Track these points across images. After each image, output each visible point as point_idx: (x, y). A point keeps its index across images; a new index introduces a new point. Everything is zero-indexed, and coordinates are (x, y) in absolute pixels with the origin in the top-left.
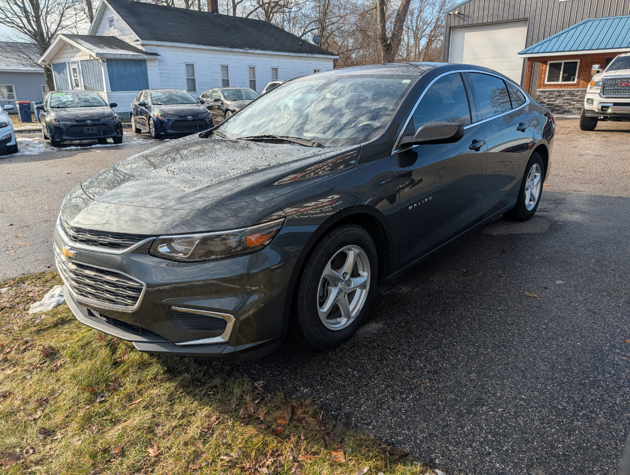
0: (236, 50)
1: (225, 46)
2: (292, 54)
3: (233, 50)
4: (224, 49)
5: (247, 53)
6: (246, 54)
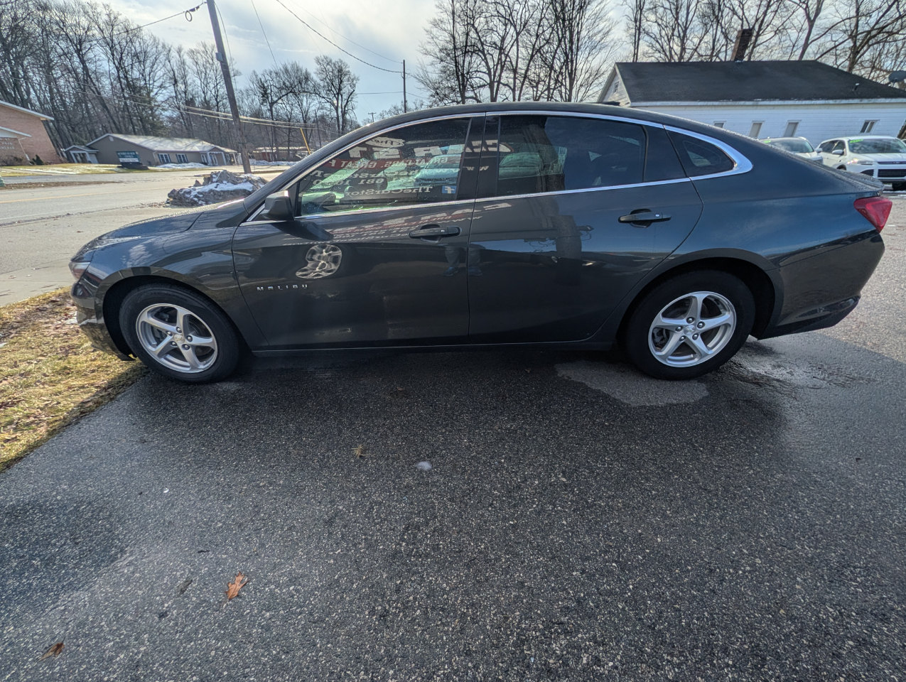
0: (742, 103)
1: (728, 99)
2: (831, 102)
3: (738, 103)
4: (724, 103)
5: (757, 105)
6: (755, 107)
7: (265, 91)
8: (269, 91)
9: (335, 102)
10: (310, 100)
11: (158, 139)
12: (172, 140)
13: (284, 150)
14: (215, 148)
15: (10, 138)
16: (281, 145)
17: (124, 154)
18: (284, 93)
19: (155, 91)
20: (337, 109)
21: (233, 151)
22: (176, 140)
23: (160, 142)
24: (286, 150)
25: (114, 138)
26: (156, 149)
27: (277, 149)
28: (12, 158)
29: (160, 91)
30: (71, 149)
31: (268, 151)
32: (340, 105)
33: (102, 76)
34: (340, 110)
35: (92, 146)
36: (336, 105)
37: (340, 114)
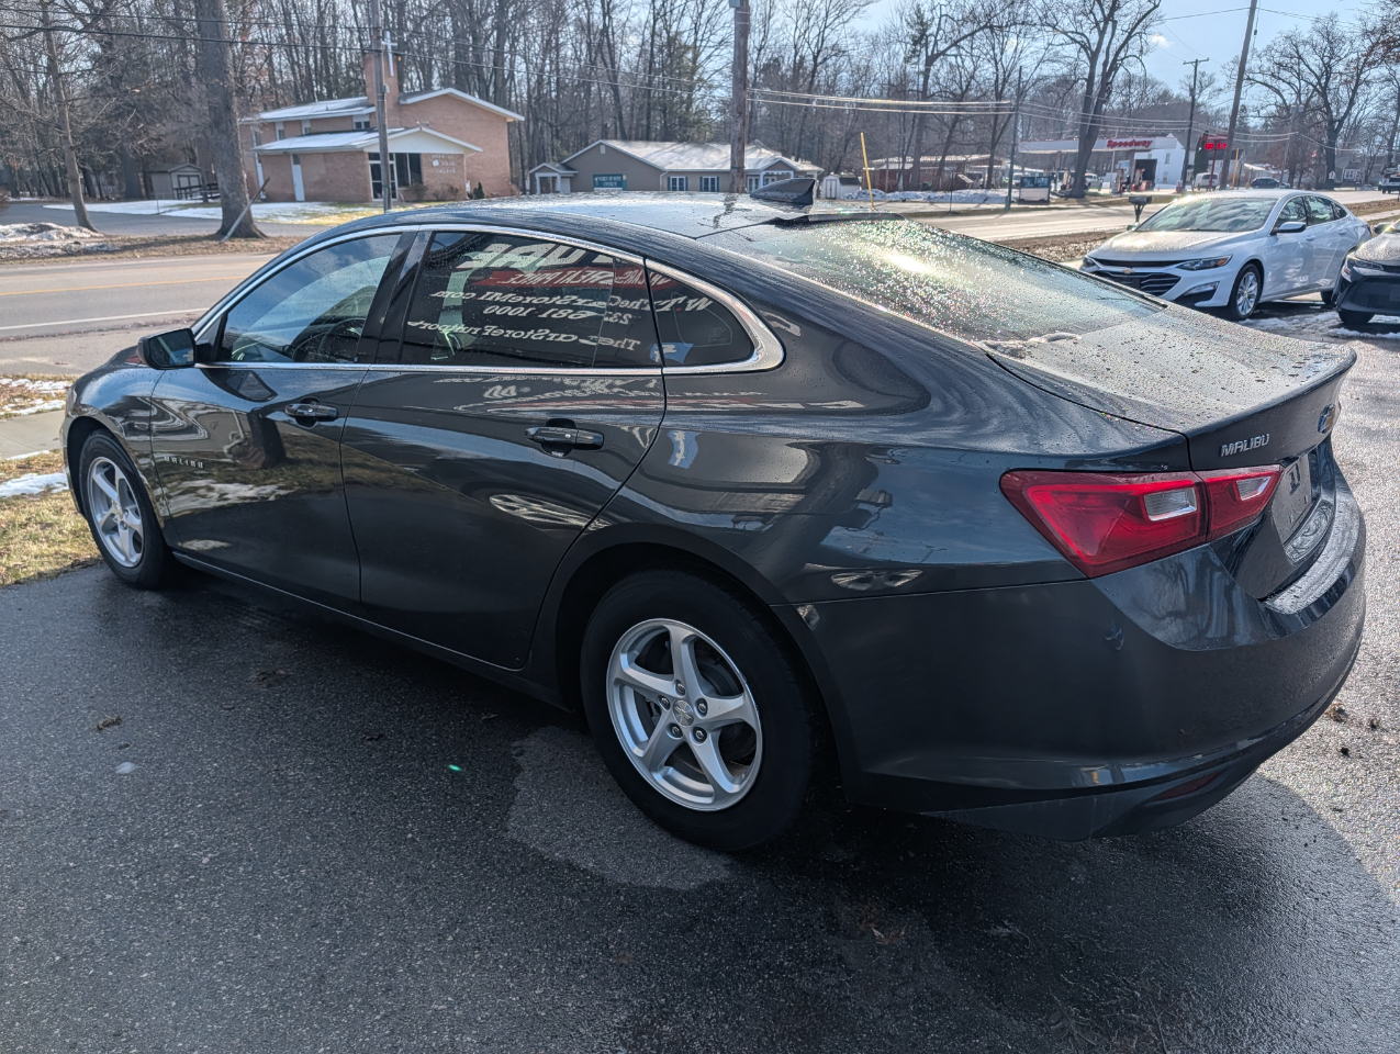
7: (923, 34)
8: (933, 29)
9: (1094, 37)
10: (1023, 42)
11: (680, 147)
12: (705, 148)
13: (930, 164)
14: (781, 162)
15: (455, 155)
16: (927, 153)
17: (604, 179)
18: (965, 31)
19: (708, 51)
20: (1093, 58)
21: (816, 168)
22: (712, 148)
23: (682, 153)
24: (934, 164)
25: (608, 147)
26: (668, 168)
27: (916, 163)
28: (446, 188)
29: (716, 53)
30: (538, 171)
31: (892, 167)
32: (1104, 47)
33: (632, 32)
34: (1101, 58)
35: (569, 164)
36: (1094, 48)
37: (1099, 69)
